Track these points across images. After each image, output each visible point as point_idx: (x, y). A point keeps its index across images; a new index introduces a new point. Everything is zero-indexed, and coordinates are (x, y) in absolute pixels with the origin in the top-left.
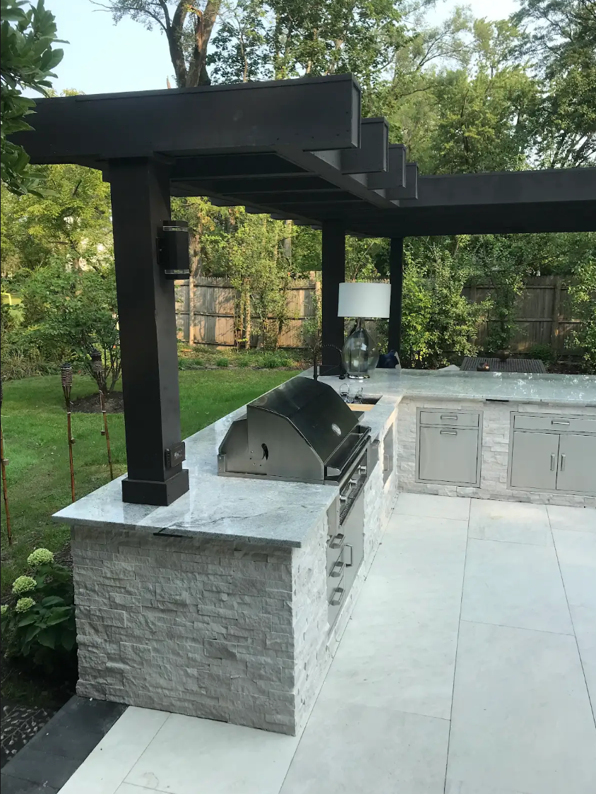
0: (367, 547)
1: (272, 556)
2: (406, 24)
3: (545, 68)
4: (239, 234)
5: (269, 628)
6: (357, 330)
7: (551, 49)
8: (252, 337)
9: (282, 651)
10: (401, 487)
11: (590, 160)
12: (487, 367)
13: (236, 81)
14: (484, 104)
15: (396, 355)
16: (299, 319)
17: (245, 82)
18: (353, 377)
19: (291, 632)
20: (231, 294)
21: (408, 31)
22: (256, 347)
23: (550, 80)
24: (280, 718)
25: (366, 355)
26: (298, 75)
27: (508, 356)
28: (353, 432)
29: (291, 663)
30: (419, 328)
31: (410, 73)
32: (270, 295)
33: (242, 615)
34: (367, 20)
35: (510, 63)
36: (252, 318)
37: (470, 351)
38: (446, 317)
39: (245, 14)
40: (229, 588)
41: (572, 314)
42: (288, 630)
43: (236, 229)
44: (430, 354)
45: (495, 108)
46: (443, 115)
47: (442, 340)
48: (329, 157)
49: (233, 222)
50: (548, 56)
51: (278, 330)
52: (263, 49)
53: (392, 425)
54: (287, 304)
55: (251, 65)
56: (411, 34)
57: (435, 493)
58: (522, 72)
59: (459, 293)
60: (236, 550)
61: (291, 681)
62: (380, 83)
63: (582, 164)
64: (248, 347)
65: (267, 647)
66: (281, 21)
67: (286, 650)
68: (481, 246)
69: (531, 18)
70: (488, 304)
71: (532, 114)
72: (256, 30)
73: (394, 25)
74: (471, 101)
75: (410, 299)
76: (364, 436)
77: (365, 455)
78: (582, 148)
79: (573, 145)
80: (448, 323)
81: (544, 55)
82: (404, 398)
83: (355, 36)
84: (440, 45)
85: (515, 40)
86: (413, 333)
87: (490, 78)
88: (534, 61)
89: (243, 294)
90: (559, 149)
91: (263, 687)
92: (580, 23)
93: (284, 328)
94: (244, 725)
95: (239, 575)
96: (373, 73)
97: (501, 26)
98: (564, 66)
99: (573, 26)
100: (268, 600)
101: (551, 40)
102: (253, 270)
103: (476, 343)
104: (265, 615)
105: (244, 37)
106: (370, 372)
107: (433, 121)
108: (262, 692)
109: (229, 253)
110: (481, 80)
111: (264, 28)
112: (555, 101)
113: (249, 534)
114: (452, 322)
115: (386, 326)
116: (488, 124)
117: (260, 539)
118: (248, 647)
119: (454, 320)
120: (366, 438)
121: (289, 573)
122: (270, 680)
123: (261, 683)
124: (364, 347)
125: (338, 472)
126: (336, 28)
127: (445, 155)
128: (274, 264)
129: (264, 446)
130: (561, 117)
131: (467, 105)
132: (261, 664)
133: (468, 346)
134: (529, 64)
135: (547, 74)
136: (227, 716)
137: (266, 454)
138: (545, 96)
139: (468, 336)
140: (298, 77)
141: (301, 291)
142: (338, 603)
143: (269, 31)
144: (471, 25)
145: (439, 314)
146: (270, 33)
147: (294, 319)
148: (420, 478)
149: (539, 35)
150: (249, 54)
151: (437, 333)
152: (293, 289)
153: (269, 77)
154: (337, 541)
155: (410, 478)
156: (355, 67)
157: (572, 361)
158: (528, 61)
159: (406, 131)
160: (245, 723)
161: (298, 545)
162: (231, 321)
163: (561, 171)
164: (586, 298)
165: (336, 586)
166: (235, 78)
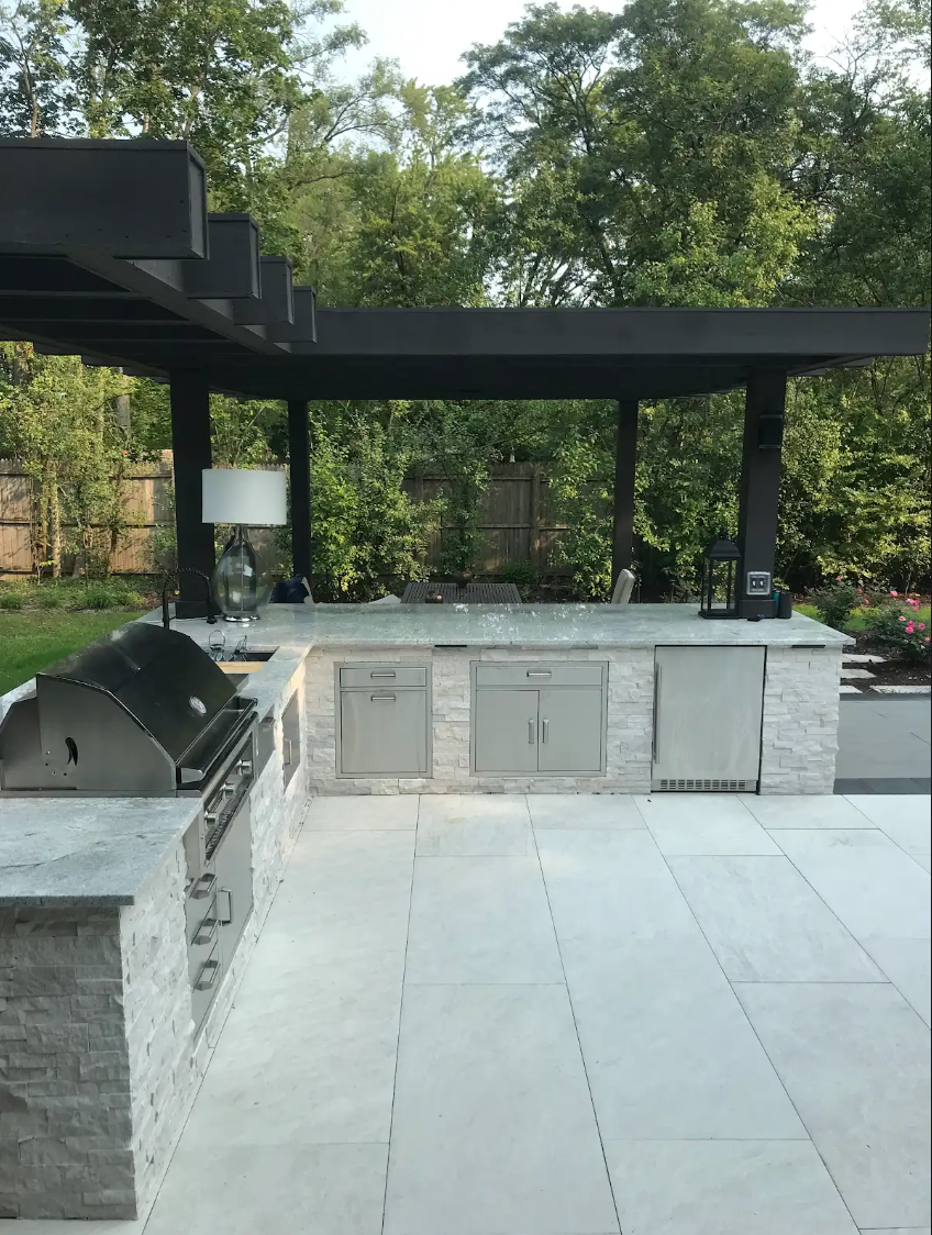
0: (258, 889)
1: (86, 924)
2: (302, 75)
3: (506, 163)
4: (35, 388)
5: (84, 1046)
6: (236, 544)
7: (513, 135)
8: (64, 557)
9: (108, 1081)
10: (315, 788)
11: (572, 298)
12: (440, 597)
13: (18, 133)
14: (424, 204)
15: (305, 581)
16: (146, 526)
17: (34, 136)
18: (233, 619)
19: (123, 1047)
20: (24, 487)
21: (303, 85)
22: (71, 574)
23: (514, 179)
24: (108, 1194)
25: (253, 583)
26: (127, 133)
27: (468, 580)
28: (227, 707)
29: (123, 1099)
30: (341, 539)
31: (312, 150)
32: (94, 488)
33: (34, 1031)
34: (238, 61)
35: (457, 150)
36: (63, 525)
37: (418, 574)
38: (381, 523)
39: (32, 26)
40: (9, 989)
41: (556, 517)
42: (118, 1043)
43: (29, 378)
44: (359, 579)
45: (440, 213)
46: (365, 219)
47: (376, 557)
48: (162, 272)
49: (24, 367)
50: (509, 146)
51: (109, 546)
52: (64, 87)
53: (296, 693)
54: (125, 502)
55: (45, 110)
56: (308, 90)
57: (368, 792)
58: (474, 164)
59: (398, 487)
60: (20, 921)
61: (126, 1131)
62: (263, 161)
63: (563, 302)
64: (57, 574)
65: (82, 1079)
66: (94, 46)
67: (116, 1078)
68: (427, 418)
69: (483, 88)
70: (440, 504)
71: (491, 226)
72: (52, 54)
73: (280, 74)
74: (406, 200)
75: (324, 495)
76: (246, 713)
77: (249, 743)
78: (563, 279)
79: (550, 274)
80: (383, 532)
81: (504, 144)
82: (314, 649)
83: (220, 82)
84: (355, 112)
85: (463, 117)
86: (333, 547)
87: (430, 168)
88: (491, 150)
89: (44, 486)
90: (531, 280)
91: (77, 1146)
92: (549, 102)
93: (120, 542)
94: (45, 1218)
95: (27, 963)
96: (252, 143)
97: (441, 94)
98: (531, 162)
99: (541, 106)
100: (80, 998)
101: (512, 122)
102: (62, 447)
103: (427, 562)
104: (76, 1025)
105: (30, 63)
106: (259, 609)
107: (351, 224)
108: (76, 1156)
109: (18, 419)
110: (417, 169)
111: (65, 53)
112: (521, 210)
113: (40, 893)
114: (389, 530)
115: (290, 537)
116: (432, 236)
117: (62, 898)
118: (48, 1083)
119: (393, 527)
120: (249, 716)
121: (116, 948)
122: (89, 1133)
123: (73, 1142)
124: (248, 572)
125: (200, 774)
126: (188, 67)
127: (370, 279)
128: (98, 439)
129: (71, 744)
130: (529, 234)
131: (398, 205)
132: (73, 1109)
133: (415, 565)
134: (484, 154)
135: (509, 172)
136: (15, 1208)
137: (74, 754)
138: (508, 202)
139: (415, 552)
140: (128, 138)
141: (147, 481)
142: (209, 986)
143: (76, 58)
144: (397, 88)
145: (370, 518)
146: (77, 62)
147: (137, 526)
148: (343, 772)
149: (496, 115)
150: (41, 91)
151: (368, 547)
152: (133, 478)
153: (78, 133)
154: (204, 886)
155: (328, 773)
156: (223, 133)
157: (560, 584)
158: (481, 151)
159: (310, 237)
160: (47, 1214)
161: (129, 901)
162: (25, 532)
163: (537, 311)
164: (574, 493)
165: (205, 959)
166: (17, 128)
